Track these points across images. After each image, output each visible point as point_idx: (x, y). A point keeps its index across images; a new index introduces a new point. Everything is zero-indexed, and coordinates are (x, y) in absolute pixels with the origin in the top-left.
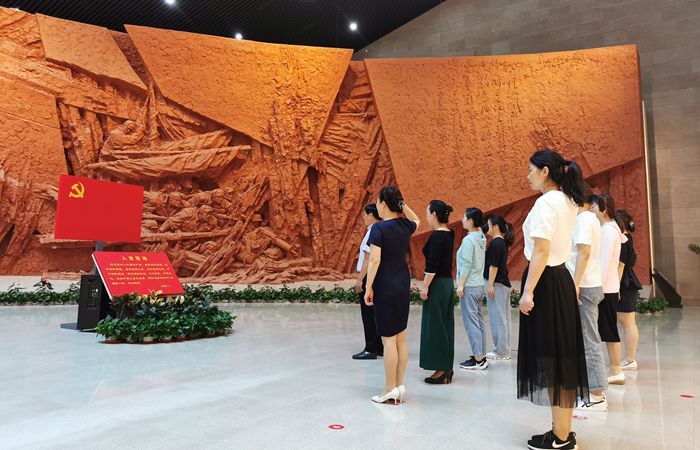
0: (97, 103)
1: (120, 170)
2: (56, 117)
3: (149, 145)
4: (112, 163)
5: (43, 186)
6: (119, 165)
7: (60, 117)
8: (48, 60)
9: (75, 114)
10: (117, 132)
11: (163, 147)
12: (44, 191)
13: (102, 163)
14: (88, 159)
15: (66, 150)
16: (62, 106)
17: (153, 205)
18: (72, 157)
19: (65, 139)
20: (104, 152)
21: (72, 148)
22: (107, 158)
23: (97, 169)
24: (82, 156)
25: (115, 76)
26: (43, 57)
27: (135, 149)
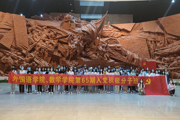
0: (154, 39)
1: (159, 53)
2: (146, 44)
3: (165, 46)
4: (157, 52)
5: (145, 59)
6: (159, 52)
7: (147, 43)
8: (144, 32)
9: (150, 42)
10: (158, 44)
11: (168, 46)
12: (146, 60)
13: (156, 52)
14: (153, 52)
15: (149, 50)
16: (147, 41)
17: (167, 61)
18: (150, 52)
19: (149, 48)
20: (156, 50)
21: (150, 50)
22: (157, 51)
23: (155, 54)
24: (152, 51)
25: (157, 32)
26: (143, 31)
27: (162, 48)
